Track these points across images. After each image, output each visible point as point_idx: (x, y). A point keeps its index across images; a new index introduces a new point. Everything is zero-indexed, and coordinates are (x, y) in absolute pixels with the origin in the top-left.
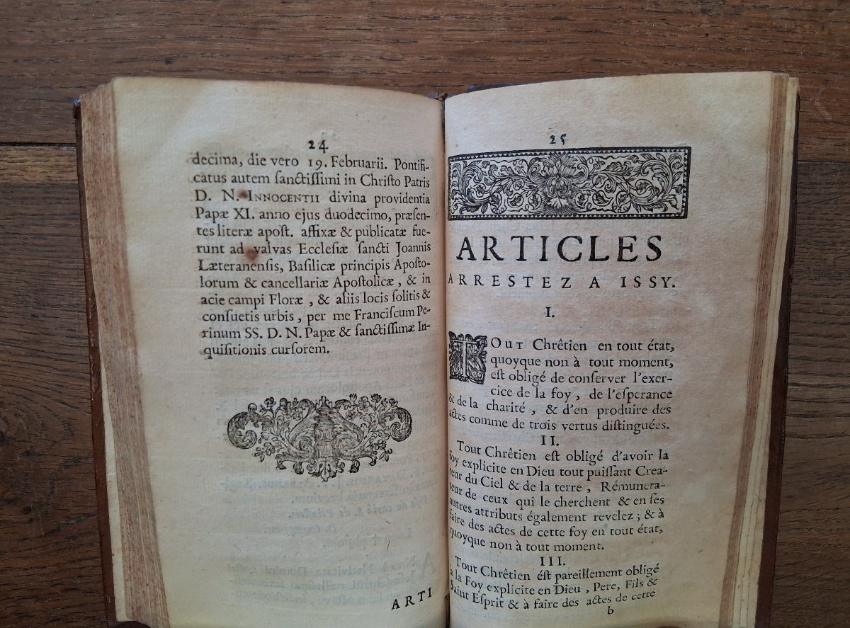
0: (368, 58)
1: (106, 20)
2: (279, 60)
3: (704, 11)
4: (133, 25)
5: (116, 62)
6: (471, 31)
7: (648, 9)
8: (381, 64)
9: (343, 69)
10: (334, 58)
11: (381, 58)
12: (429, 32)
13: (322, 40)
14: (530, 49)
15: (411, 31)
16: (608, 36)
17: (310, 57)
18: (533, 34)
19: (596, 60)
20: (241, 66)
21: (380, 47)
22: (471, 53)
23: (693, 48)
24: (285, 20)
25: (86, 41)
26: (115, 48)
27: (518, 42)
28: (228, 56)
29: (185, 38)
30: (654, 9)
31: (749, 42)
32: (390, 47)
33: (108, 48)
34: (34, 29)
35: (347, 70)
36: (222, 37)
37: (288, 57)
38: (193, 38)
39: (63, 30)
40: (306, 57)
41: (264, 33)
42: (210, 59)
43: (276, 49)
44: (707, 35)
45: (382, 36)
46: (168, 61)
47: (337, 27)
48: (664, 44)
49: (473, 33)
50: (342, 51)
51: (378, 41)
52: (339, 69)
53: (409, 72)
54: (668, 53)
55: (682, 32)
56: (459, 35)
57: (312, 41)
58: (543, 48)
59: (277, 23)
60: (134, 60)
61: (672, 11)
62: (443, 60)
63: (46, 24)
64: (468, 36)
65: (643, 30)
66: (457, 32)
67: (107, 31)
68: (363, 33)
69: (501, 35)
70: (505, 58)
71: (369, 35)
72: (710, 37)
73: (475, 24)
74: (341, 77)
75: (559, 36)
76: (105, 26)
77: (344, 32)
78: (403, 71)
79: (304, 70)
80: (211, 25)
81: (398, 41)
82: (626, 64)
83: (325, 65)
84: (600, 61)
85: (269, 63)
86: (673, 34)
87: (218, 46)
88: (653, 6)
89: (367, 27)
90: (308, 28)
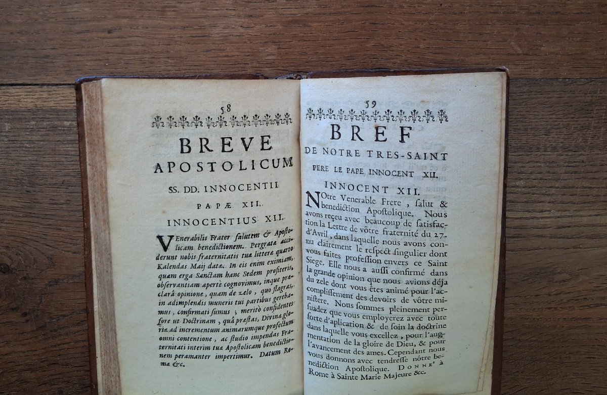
0: (233, 27)
1: (68, 6)
2: (179, 30)
4: (86, 9)
5: (77, 33)
6: (296, 8)
8: (242, 30)
9: (218, 34)
10: (213, 28)
11: (241, 26)
12: (270, 10)
13: (205, 17)
14: (332, 18)
15: (259, 10)
16: (379, 8)
17: (198, 27)
18: (334, 9)
19: (373, 23)
20: (155, 34)
21: (240, 20)
22: (296, 22)
23: (432, 13)
24: (182, 5)
25: (56, 20)
26: (75, 24)
27: (324, 14)
28: (147, 28)
29: (119, 17)
31: (468, 8)
32: (247, 20)
33: (71, 24)
34: (22, 13)
35: (221, 35)
36: (142, 16)
37: (184, 28)
38: (125, 17)
39: (41, 13)
40: (195, 27)
41: (169, 13)
42: (136, 30)
43: (177, 23)
44: (441, 5)
45: (241, 13)
46: (109, 32)
47: (214, 9)
48: (414, 12)
49: (296, 10)
50: (217, 24)
51: (239, 16)
52: (216, 34)
53: (259, 34)
54: (417, 17)
55: (424, 4)
56: (289, 11)
57: (199, 18)
58: (341, 18)
59: (177, 7)
60: (88, 31)
62: (279, 27)
63: (30, 10)
64: (294, 11)
65: (401, 4)
66: (287, 10)
67: (69, 13)
68: (230, 12)
69: (314, 10)
70: (317, 24)
71: (233, 13)
72: (443, 5)
73: (298, 4)
74: (217, 39)
75: (349, 9)
76: (69, 11)
77: (219, 12)
78: (255, 34)
79: (194, 35)
80: (136, 9)
81: (251, 16)
82: (392, 25)
83: (208, 32)
84: (375, 24)
85: (173, 31)
86: (420, 5)
87: (141, 22)
89: (232, 8)
90: (196, 10)
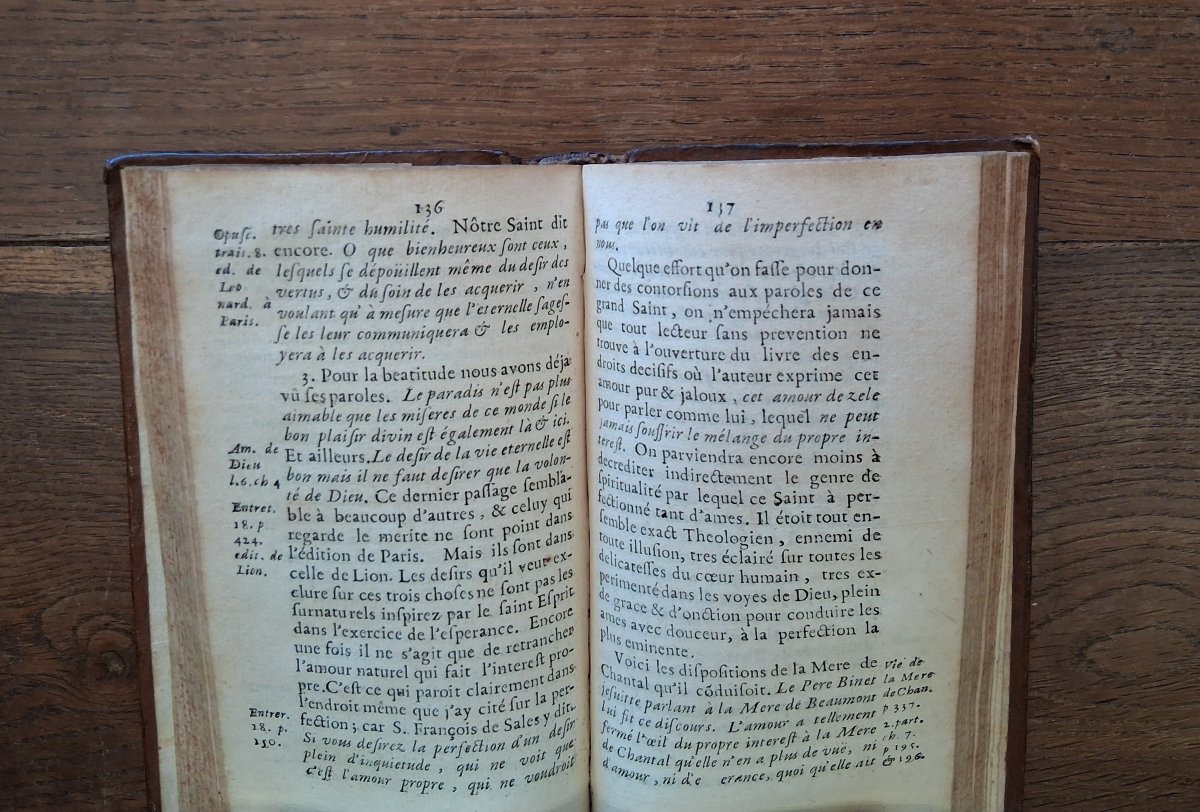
0: (656, 121)
1: (305, 77)
2: (539, 128)
3: (1104, 45)
4: (344, 83)
5: (324, 134)
6: (791, 82)
7: (1027, 46)
8: (674, 129)
9: (623, 137)
10: (613, 124)
11: (673, 121)
12: (735, 87)
13: (596, 102)
14: (868, 104)
15: (711, 86)
16: (974, 83)
17: (580, 123)
18: (872, 85)
19: (957, 116)
20: (490, 137)
21: (671, 107)
22: (792, 112)
23: (1088, 96)
24: (548, 76)
25: (281, 105)
26: (321, 115)
27: (852, 95)
28: (473, 124)
29: (414, 101)
30: (1036, 46)
31: (1166, 84)
32: (685, 107)
33: (313, 115)
34: (208, 90)
35: (628, 139)
36: (464, 99)
37: (550, 125)
38: (427, 101)
39: (248, 91)
40: (575, 123)
41: (519, 93)
42: (449, 128)
43: (536, 114)
44: (1108, 77)
45: (673, 93)
46: (394, 132)
47: (615, 84)
48: (1049, 93)
49: (793, 86)
50: (622, 115)
51: (668, 100)
52: (618, 136)
53: (710, 138)
54: (1055, 104)
55: (1073, 76)
56: (775, 89)
57: (582, 103)
58: (888, 104)
59: (536, 80)
60: (348, 130)
61: (1061, 47)
62: (754, 122)
63: (225, 82)
64: (786, 89)
65: (1021, 75)
66: (773, 85)
67: (309, 92)
68: (649, 90)
69: (829, 87)
70: (836, 117)
71: (657, 92)
72: (1111, 79)
73: (795, 74)
74: (621, 147)
75: (908, 86)
76: (307, 85)
77: (625, 90)
78: (703, 138)
79: (571, 140)
80: (450, 83)
81: (694, 99)
82: (998, 121)
83: (601, 133)
84: (963, 117)
85: (527, 131)
86: (1061, 78)
87: (460, 112)
88: (1035, 41)
89: (654, 82)
90: (577, 85)
